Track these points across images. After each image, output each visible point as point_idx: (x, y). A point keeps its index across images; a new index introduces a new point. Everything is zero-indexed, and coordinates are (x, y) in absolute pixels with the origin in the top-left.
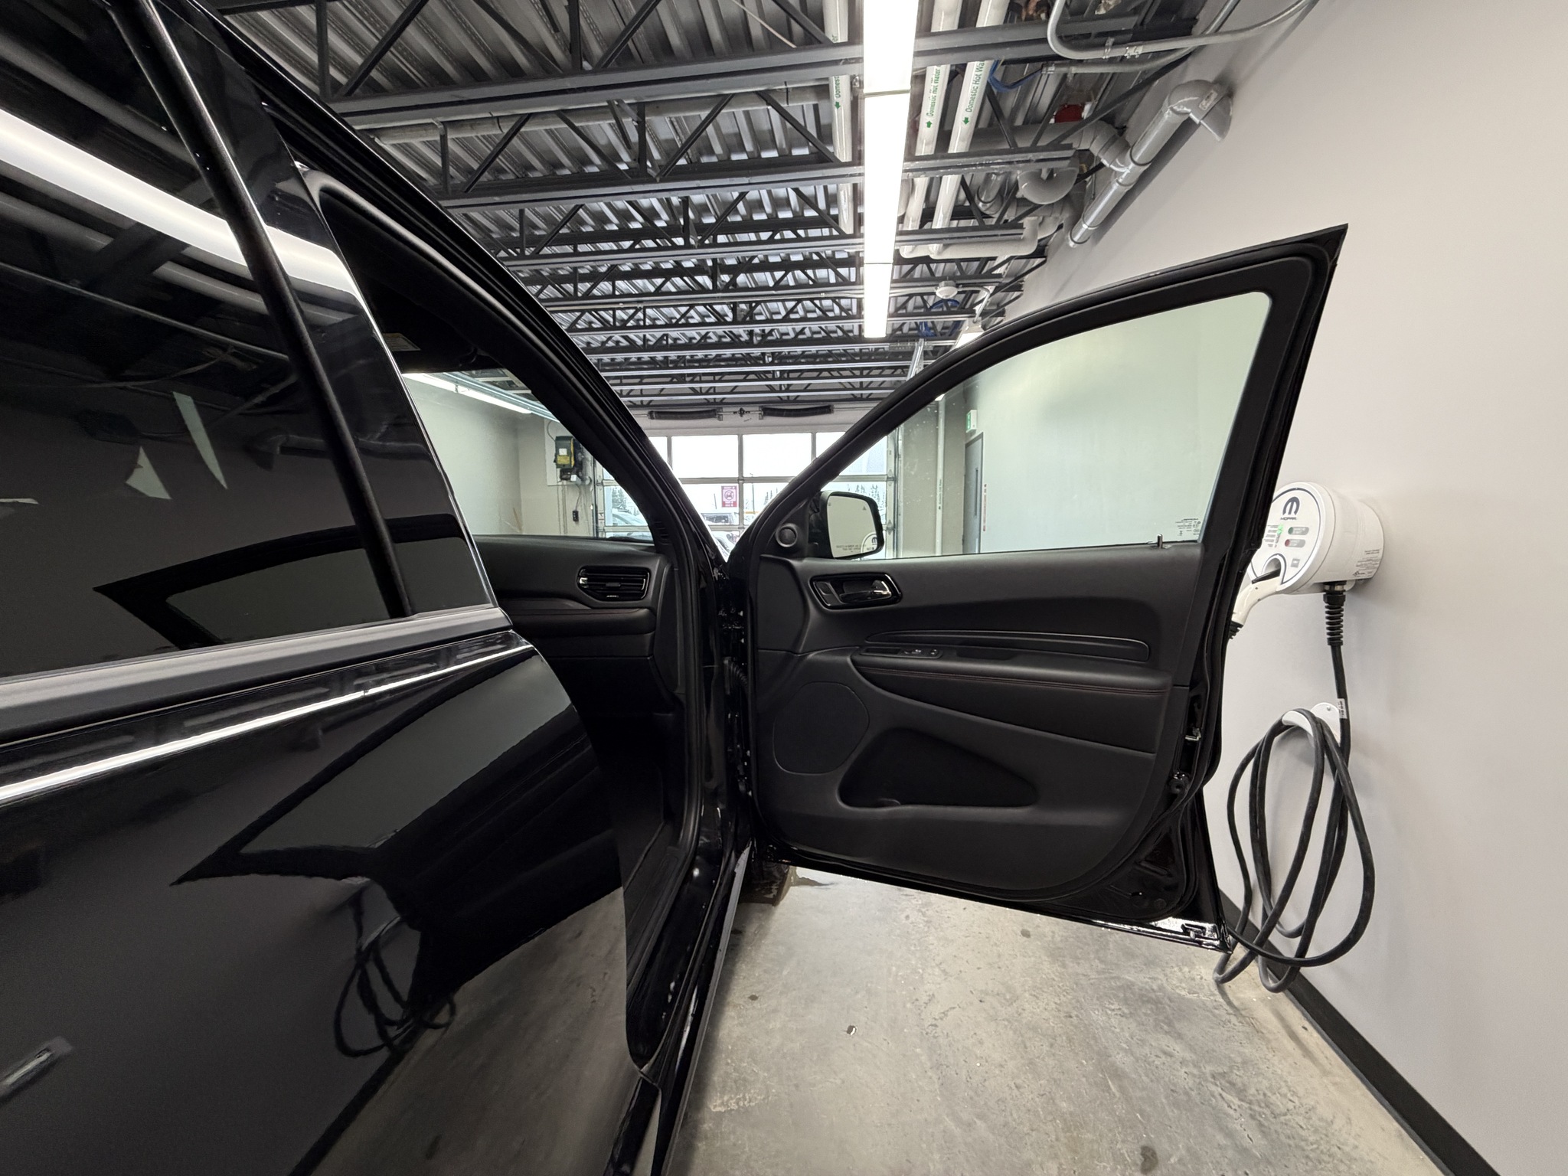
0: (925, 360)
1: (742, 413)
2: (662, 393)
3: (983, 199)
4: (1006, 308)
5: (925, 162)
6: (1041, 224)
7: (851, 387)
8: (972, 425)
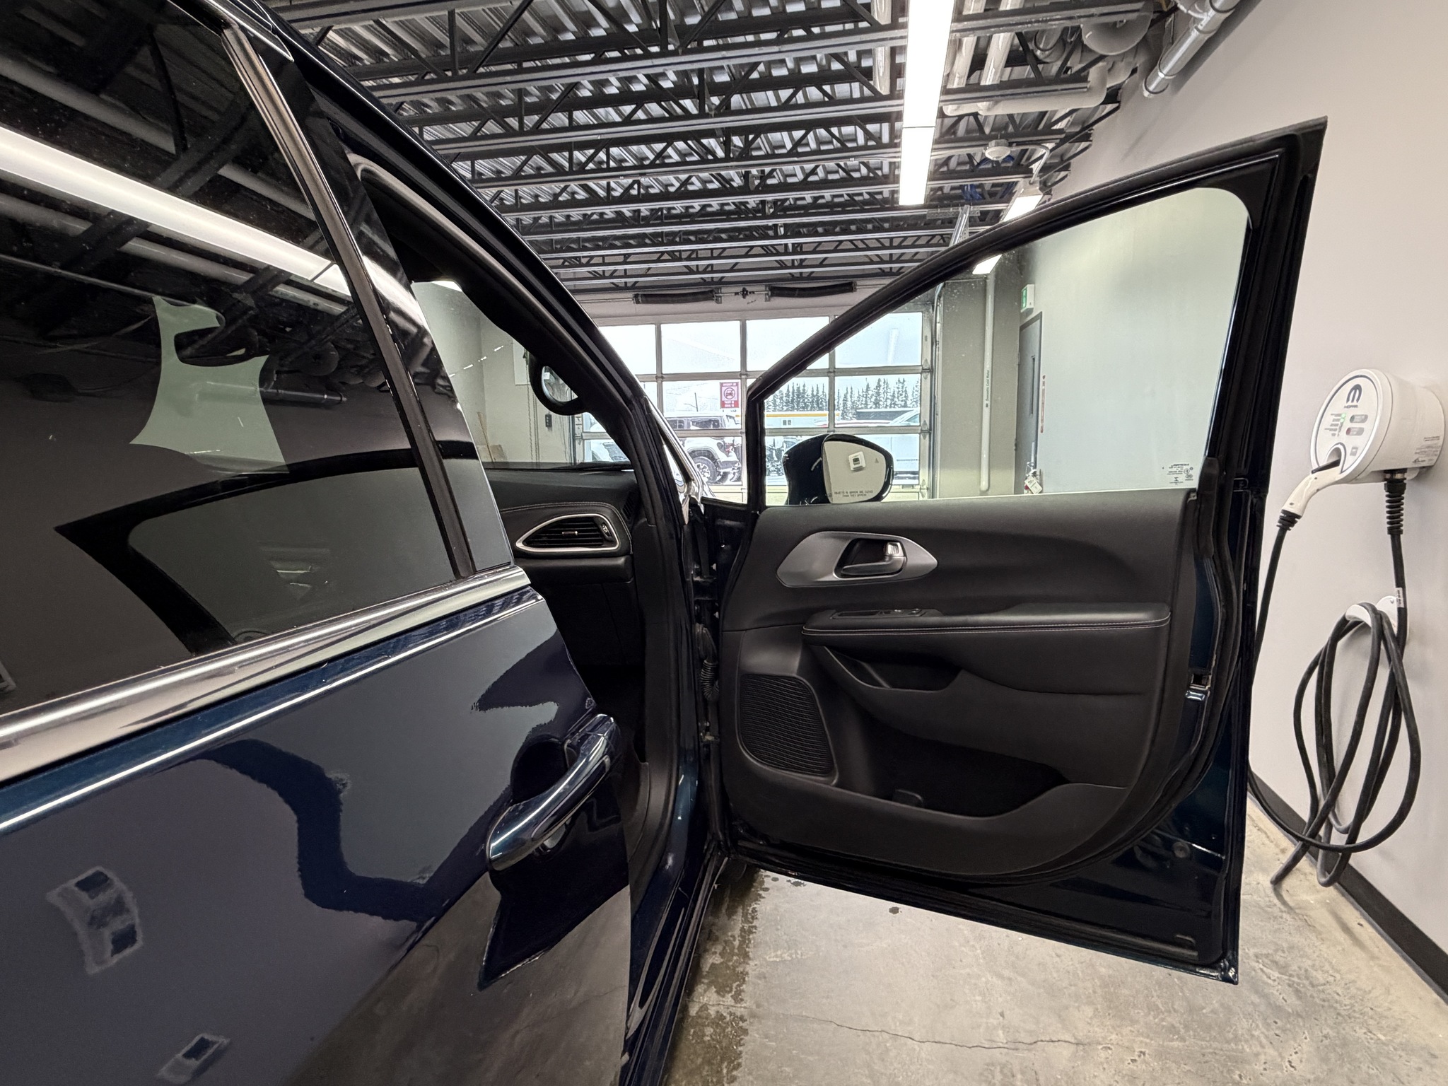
0: (970, 226)
1: (745, 293)
2: (650, 272)
3: (1041, 46)
4: (1072, 161)
5: (975, 22)
6: (1110, 70)
7: (879, 260)
8: (1028, 303)
